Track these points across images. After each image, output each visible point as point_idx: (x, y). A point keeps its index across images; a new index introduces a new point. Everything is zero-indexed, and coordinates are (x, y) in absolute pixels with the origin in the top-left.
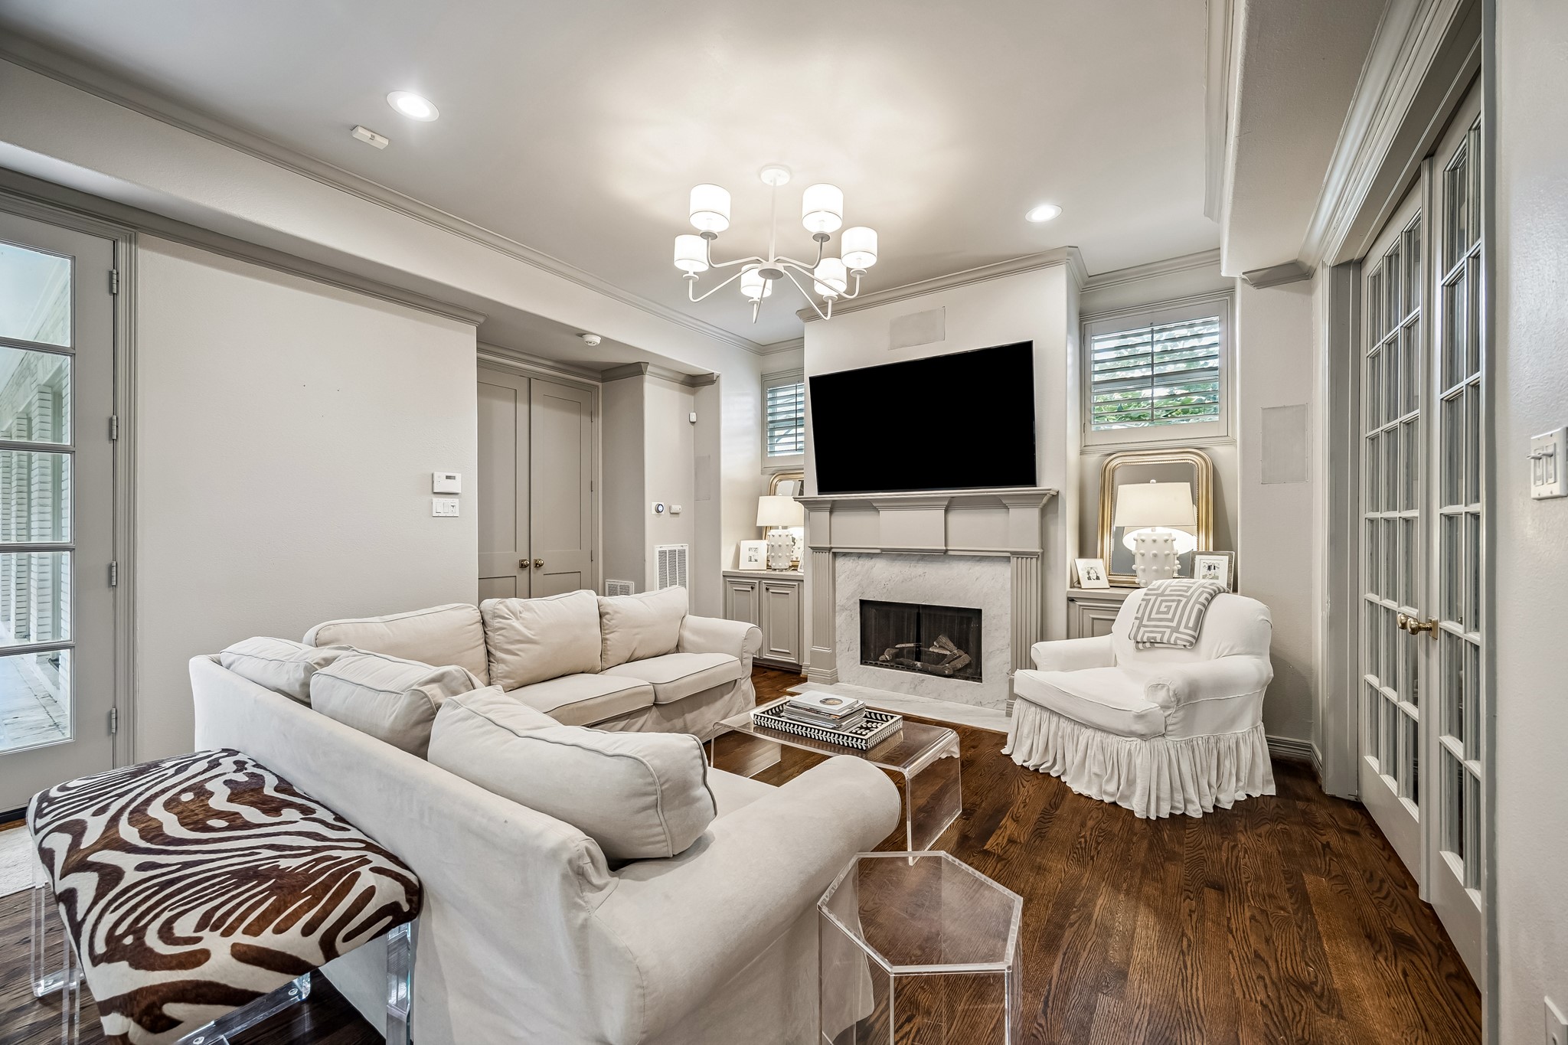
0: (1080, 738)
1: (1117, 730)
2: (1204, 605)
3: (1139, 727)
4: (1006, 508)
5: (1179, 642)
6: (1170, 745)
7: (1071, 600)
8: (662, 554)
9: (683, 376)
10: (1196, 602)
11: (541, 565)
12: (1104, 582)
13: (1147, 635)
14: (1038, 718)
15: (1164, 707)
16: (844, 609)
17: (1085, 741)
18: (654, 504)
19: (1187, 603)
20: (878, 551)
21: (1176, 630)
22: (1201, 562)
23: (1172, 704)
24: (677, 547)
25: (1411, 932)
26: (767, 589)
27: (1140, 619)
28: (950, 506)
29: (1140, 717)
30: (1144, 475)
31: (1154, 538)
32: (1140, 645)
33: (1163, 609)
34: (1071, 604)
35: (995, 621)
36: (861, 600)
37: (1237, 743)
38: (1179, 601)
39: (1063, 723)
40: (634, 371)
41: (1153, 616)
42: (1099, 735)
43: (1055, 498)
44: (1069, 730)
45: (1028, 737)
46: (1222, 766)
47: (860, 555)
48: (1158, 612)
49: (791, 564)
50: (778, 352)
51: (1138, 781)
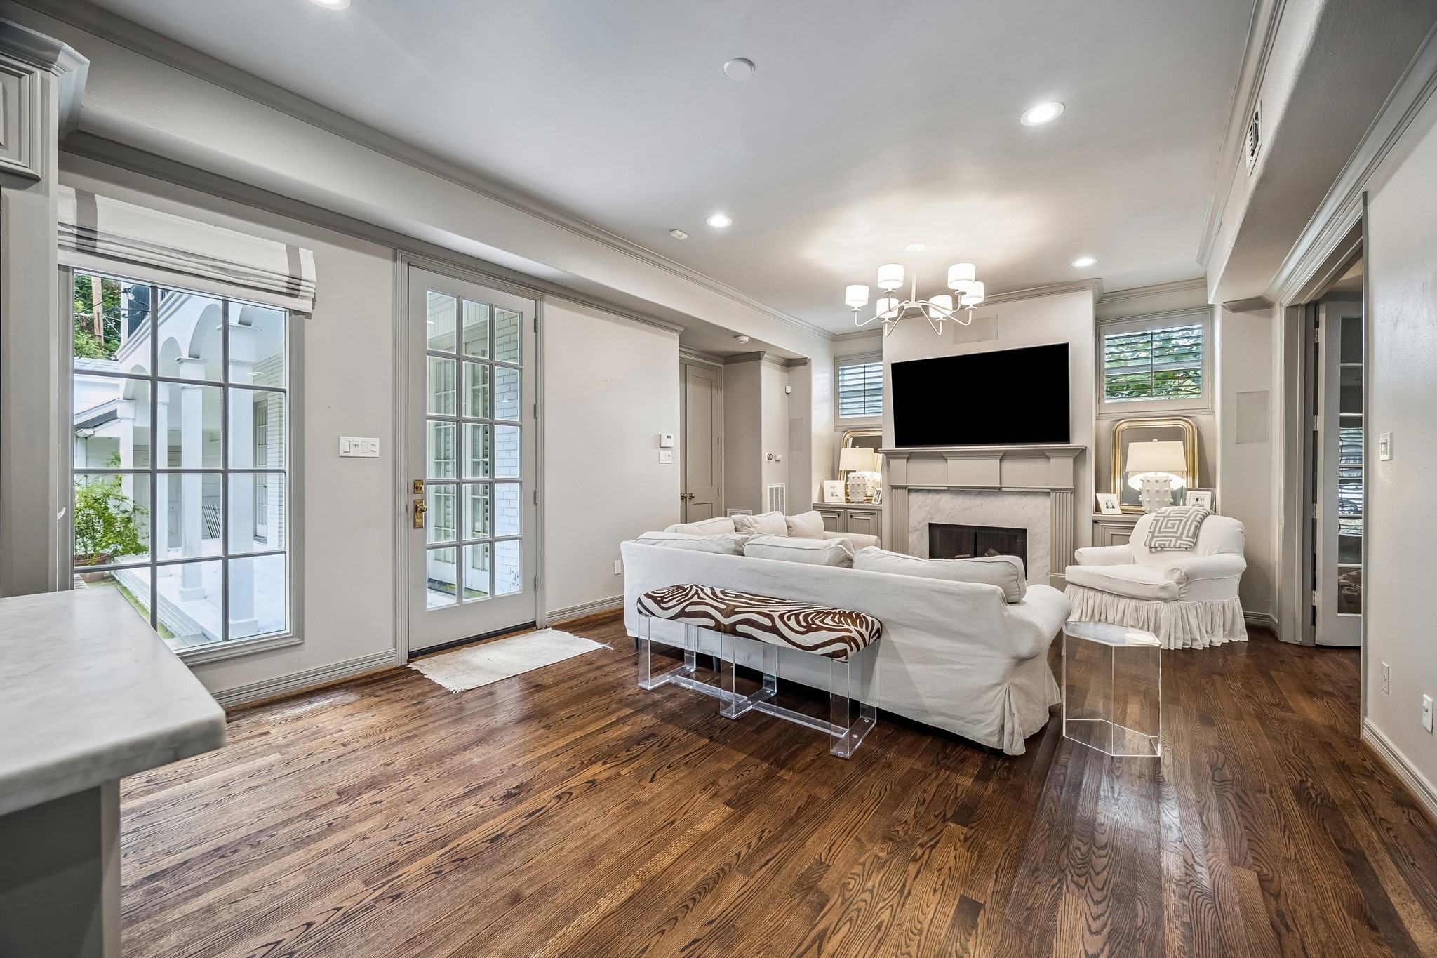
0: (1120, 605)
1: (1147, 597)
2: (1199, 522)
3: (1163, 594)
4: (1048, 458)
5: (1182, 546)
6: (1182, 606)
7: (1095, 522)
8: (771, 489)
9: (783, 359)
10: (1193, 520)
11: (693, 497)
12: (1118, 510)
13: (1158, 543)
14: (1086, 595)
15: (1179, 583)
16: (916, 530)
17: (1123, 607)
18: (767, 454)
19: (1187, 521)
20: (946, 488)
21: (1180, 538)
22: (1191, 496)
23: (1183, 581)
24: (778, 485)
25: (1332, 690)
26: (851, 516)
27: (1153, 533)
28: (1004, 456)
29: (1163, 588)
30: (1147, 435)
31: (1157, 479)
32: (1153, 550)
33: (1169, 525)
34: (1095, 524)
35: (1037, 537)
36: (929, 524)
37: (1224, 607)
38: (1181, 520)
39: (1106, 597)
40: (756, 357)
41: (1162, 530)
42: (1133, 602)
43: (1083, 451)
44: (1111, 600)
45: (1078, 608)
46: (1214, 620)
47: (929, 491)
48: (1166, 528)
49: (865, 498)
50: (848, 339)
51: (1162, 627)
